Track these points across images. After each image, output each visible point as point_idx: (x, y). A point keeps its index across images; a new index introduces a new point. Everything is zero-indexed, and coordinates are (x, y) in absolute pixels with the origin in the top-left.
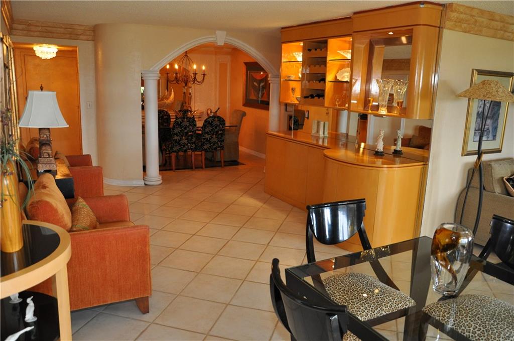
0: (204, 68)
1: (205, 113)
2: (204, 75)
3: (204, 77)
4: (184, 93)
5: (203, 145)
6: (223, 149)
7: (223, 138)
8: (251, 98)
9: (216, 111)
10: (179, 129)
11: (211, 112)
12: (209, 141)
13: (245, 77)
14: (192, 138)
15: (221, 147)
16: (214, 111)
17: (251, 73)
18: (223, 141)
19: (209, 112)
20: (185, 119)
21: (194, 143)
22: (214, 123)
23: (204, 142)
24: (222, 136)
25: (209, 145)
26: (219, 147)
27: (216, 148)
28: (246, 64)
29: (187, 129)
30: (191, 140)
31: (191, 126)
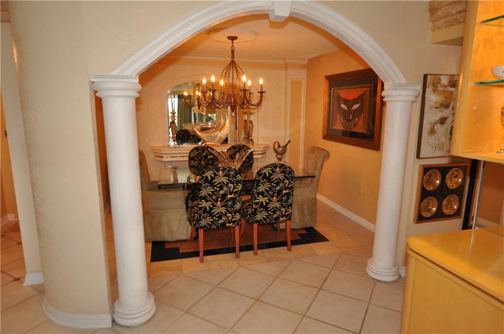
0: (261, 81)
1: (271, 147)
2: (262, 92)
3: (262, 96)
4: (246, 121)
5: (255, 213)
6: (290, 220)
7: (290, 201)
8: (335, 127)
9: (286, 146)
10: (210, 190)
11: (279, 146)
12: (265, 207)
13: (326, 98)
14: (234, 204)
15: (287, 216)
16: (282, 144)
17: (335, 91)
18: (291, 205)
19: (276, 147)
20: (220, 172)
21: (238, 211)
22: (274, 177)
23: (256, 209)
24: (288, 198)
25: (265, 214)
26: (283, 217)
27: (277, 219)
28: (328, 78)
29: (225, 189)
30: (232, 207)
31: (232, 183)
